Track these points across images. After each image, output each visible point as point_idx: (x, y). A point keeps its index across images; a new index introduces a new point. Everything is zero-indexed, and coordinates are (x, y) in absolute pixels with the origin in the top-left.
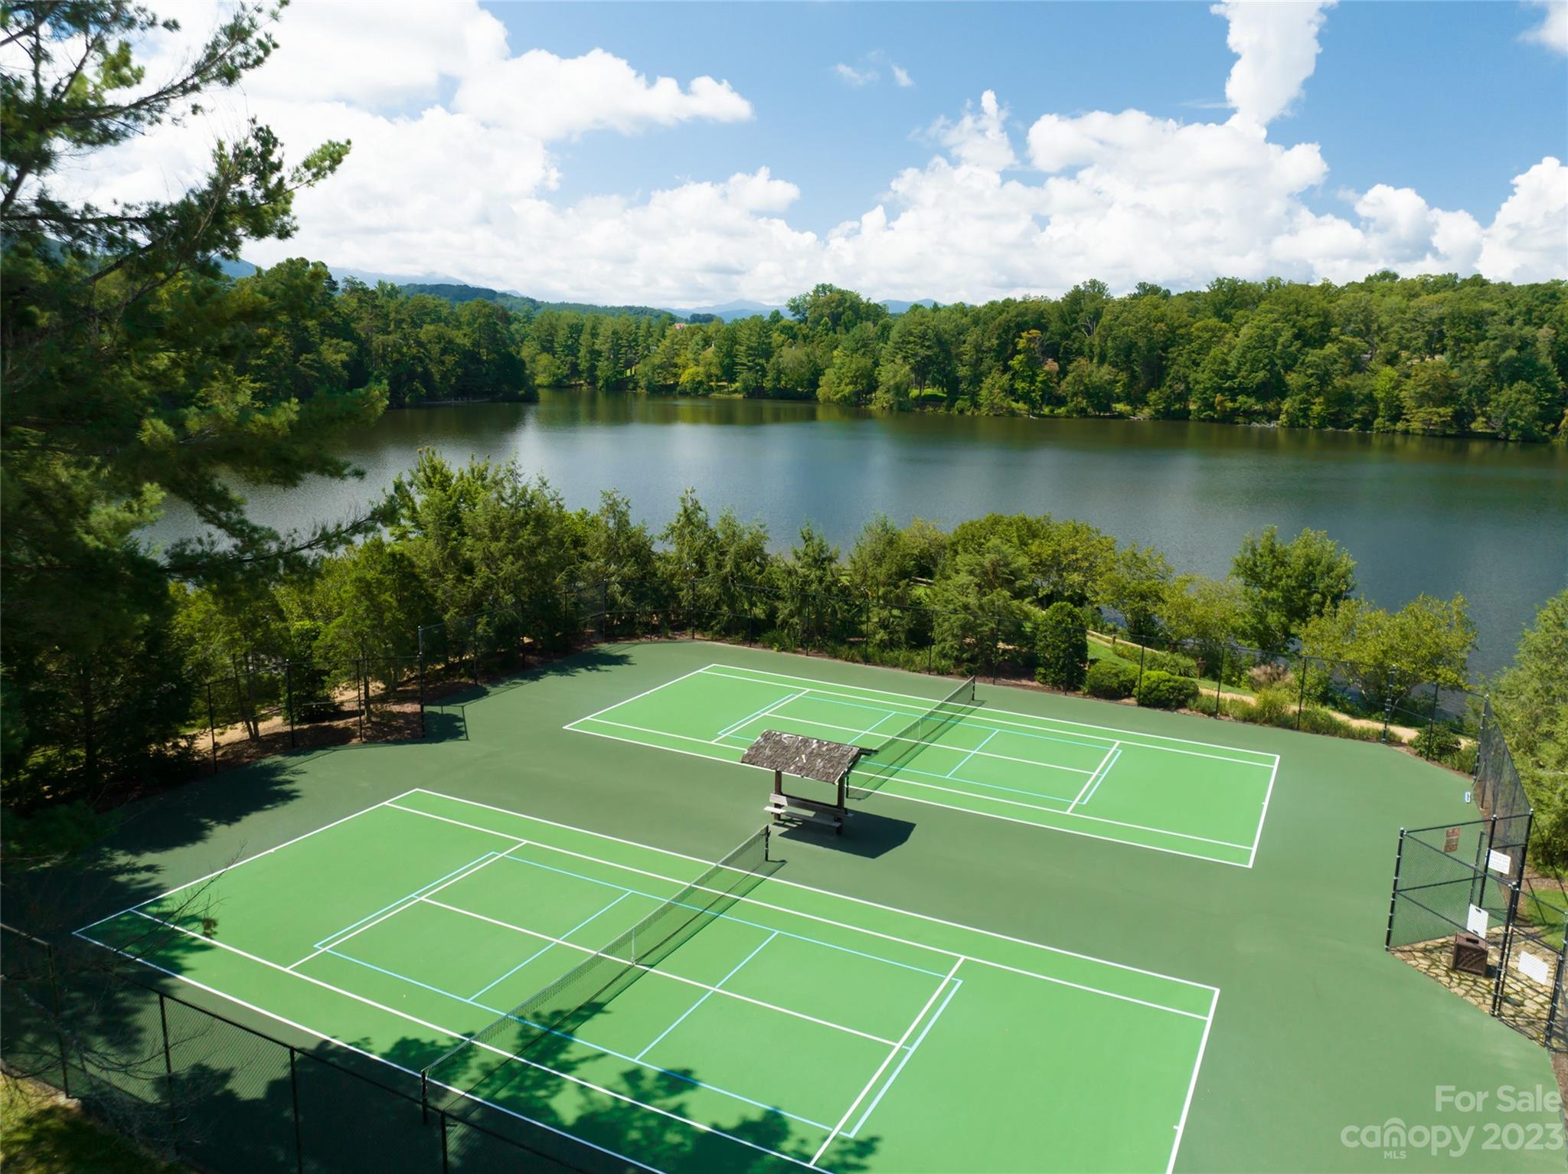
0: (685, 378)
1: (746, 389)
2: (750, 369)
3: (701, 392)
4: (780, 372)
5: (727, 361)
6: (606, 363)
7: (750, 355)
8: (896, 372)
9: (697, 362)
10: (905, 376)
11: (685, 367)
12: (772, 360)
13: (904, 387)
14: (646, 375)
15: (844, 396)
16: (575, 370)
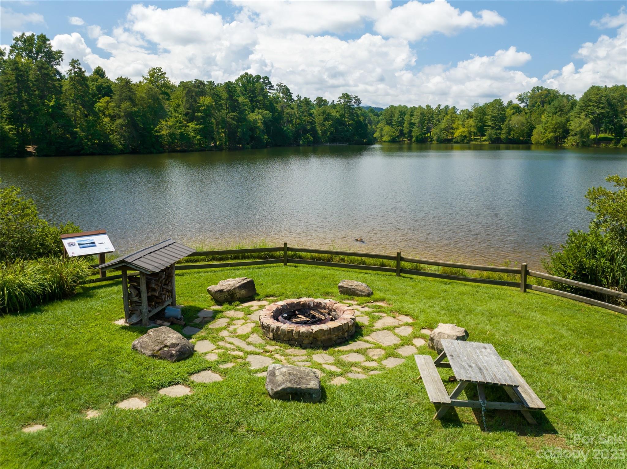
0: (457, 134)
1: (490, 139)
2: (493, 128)
3: (465, 141)
4: (510, 130)
5: (480, 124)
6: (417, 129)
7: (493, 120)
8: (581, 123)
9: (464, 126)
10: (587, 125)
11: (457, 129)
12: (506, 123)
13: (586, 132)
14: (437, 134)
15: (548, 140)
16: (402, 133)
